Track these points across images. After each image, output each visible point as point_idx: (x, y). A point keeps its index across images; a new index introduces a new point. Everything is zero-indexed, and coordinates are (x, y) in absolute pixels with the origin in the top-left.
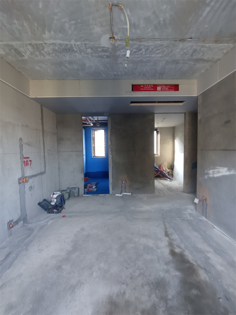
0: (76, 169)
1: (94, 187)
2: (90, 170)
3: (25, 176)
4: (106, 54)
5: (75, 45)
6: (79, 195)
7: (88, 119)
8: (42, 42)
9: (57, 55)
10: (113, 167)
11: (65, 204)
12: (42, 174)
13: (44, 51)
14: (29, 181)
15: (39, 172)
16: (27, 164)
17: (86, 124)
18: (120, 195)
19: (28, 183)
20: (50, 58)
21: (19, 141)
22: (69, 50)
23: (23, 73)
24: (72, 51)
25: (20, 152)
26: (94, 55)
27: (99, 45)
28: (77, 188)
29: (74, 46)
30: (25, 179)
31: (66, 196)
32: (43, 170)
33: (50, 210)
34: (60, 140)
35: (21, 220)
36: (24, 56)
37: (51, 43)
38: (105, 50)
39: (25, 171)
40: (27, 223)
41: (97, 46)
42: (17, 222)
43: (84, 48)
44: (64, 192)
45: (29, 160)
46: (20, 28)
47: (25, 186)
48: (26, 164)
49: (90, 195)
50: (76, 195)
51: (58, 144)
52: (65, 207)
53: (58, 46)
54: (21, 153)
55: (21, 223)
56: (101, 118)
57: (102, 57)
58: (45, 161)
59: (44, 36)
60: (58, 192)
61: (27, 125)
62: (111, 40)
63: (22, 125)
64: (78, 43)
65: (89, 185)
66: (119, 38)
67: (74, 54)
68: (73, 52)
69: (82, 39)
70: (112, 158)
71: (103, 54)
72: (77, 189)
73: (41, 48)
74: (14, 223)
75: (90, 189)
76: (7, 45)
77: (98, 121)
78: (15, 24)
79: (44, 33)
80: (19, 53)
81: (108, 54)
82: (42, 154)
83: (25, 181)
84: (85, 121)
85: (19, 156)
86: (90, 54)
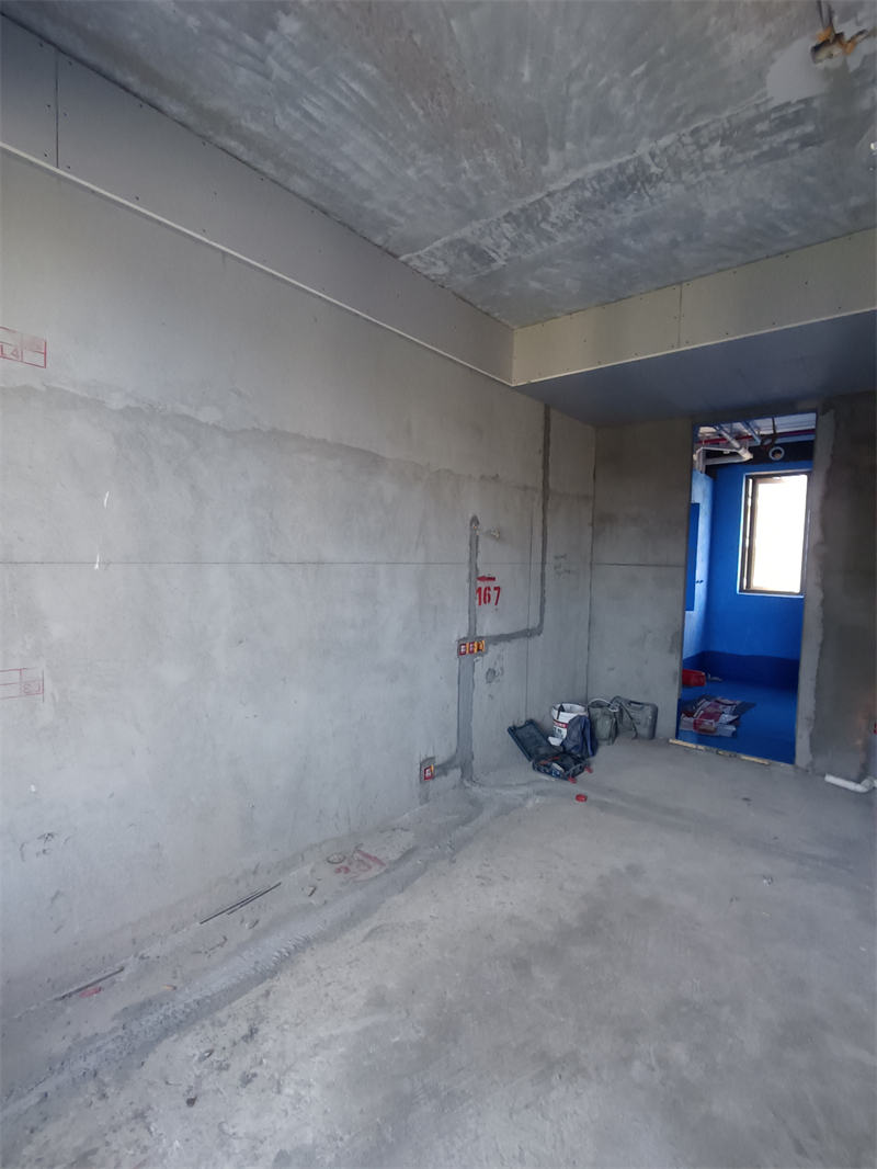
0: (649, 632)
1: (726, 717)
2: (721, 646)
3: (478, 634)
4: (798, 131)
5: (653, 156)
6: (653, 735)
7: (725, 435)
8: (539, 196)
9: (592, 218)
10: (823, 645)
11: (594, 754)
12: (528, 633)
13: (548, 222)
14: (487, 653)
15: (523, 627)
16: (487, 599)
17: (720, 454)
18: (851, 786)
19: (486, 657)
20: (570, 238)
21: (469, 527)
22: (634, 184)
23: (496, 315)
24: (642, 183)
25: (468, 558)
26: (739, 158)
27: (757, 106)
28: (648, 705)
29: (648, 160)
30: (476, 645)
31: (604, 727)
32: (534, 622)
33: (543, 762)
34: (602, 522)
35: (456, 767)
36: (493, 260)
37: (568, 184)
38: (787, 118)
39: (479, 621)
40: (471, 779)
41: (752, 113)
42: (444, 769)
43: (691, 148)
44: (599, 710)
45: (492, 585)
46: (476, 178)
47: (476, 664)
48: (483, 596)
49: (700, 747)
50: (644, 731)
51: (595, 536)
52: (593, 767)
53: (592, 186)
54: (472, 562)
55: (455, 774)
56: (786, 424)
57: (776, 154)
58: (543, 592)
59: (544, 169)
60: (578, 707)
61: (497, 476)
62: (823, 54)
63: (482, 477)
64: (665, 141)
65: (707, 703)
66: (866, 26)
67: (651, 192)
68: (647, 186)
69: (680, 119)
70: (824, 603)
71: (786, 136)
72: (648, 711)
73: (540, 217)
74: (436, 767)
75: (708, 724)
76: (451, 245)
77: (774, 436)
78: (464, 171)
79: (545, 161)
80: (480, 255)
81: (809, 128)
82: (537, 569)
83: (476, 650)
84: (715, 442)
85: (466, 571)
86: (718, 166)
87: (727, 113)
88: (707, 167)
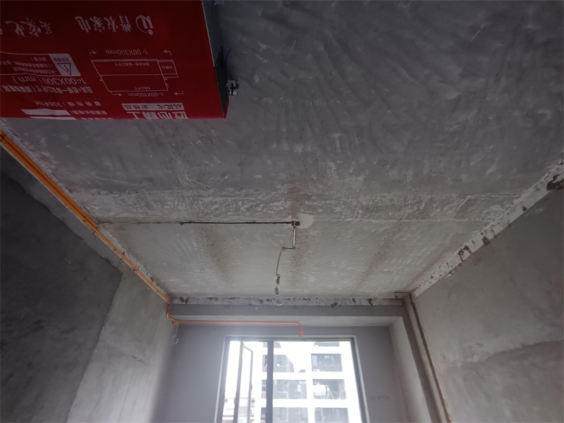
38: (311, 210)
81: (307, 202)
86: (341, 202)
87: (327, 219)
88: (345, 203)
